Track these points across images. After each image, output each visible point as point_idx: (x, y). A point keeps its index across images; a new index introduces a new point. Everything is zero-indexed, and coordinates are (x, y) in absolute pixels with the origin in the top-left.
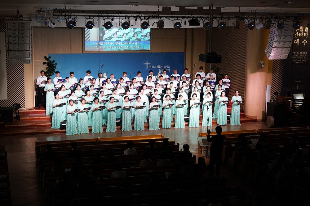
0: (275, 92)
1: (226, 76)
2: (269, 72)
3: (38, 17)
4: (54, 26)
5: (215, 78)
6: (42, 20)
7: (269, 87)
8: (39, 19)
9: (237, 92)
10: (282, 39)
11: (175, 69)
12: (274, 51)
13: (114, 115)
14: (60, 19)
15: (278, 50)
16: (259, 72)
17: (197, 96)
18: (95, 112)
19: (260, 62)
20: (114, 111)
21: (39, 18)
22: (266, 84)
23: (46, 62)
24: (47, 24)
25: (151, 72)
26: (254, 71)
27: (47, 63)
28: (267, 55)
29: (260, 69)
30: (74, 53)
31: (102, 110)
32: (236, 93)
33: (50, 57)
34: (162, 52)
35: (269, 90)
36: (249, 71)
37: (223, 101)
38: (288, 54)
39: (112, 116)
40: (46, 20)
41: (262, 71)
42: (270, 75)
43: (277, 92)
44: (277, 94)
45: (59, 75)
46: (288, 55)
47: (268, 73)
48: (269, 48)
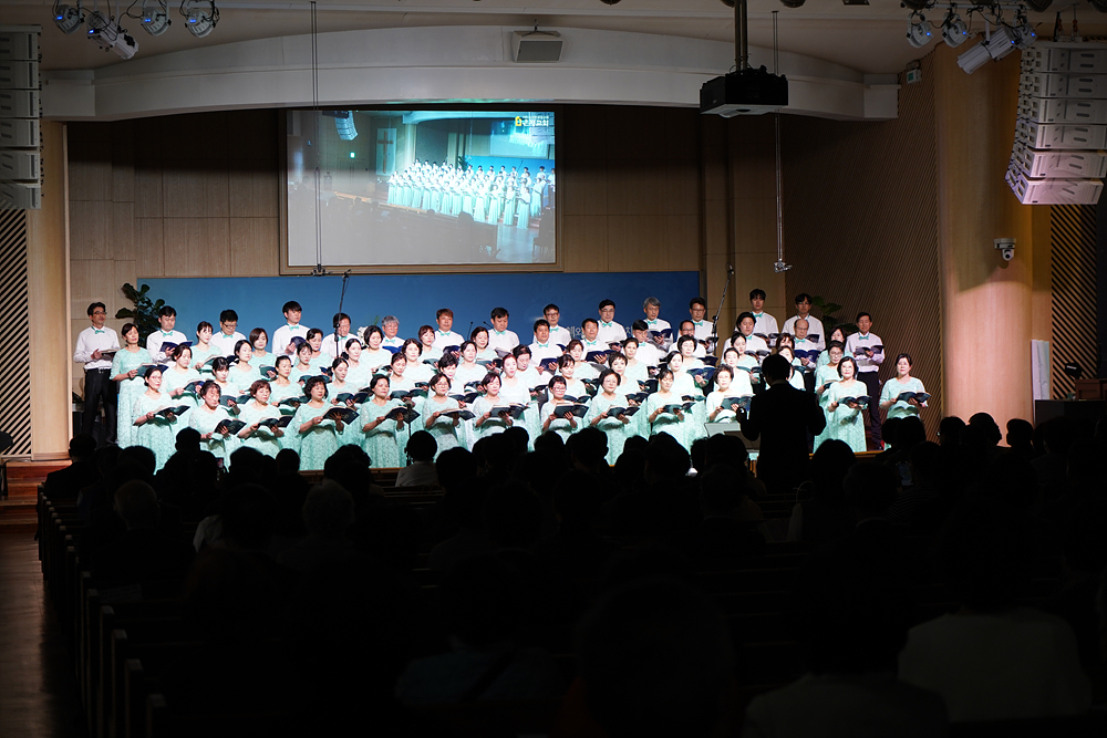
0: (1070, 364)
1: (865, 318)
2: (1037, 284)
3: (67, 12)
4: (131, 51)
5: (817, 337)
6: (82, 20)
7: (1041, 349)
8: (69, 18)
9: (905, 360)
10: (1071, 117)
11: (651, 300)
12: (1039, 164)
13: (391, 450)
14: (154, 17)
15: (1061, 168)
16: (992, 281)
17: (732, 376)
18: (313, 435)
19: (997, 241)
20: (390, 434)
21: (70, 13)
22: (1028, 335)
23: (131, 307)
24: (102, 34)
25: (553, 311)
26: (972, 282)
27: (135, 311)
28: (1015, 189)
29: (999, 271)
30: (243, 274)
31: (340, 429)
32: (899, 366)
33: (145, 288)
34: (606, 270)
35: (1043, 362)
36: (952, 283)
37: (848, 401)
38: (1101, 179)
39: (380, 452)
40: (95, 21)
41: (1005, 279)
42: (1044, 300)
43: (1075, 364)
44: (1074, 372)
45: (173, 323)
46: (1101, 184)
47: (1034, 289)
48: (1021, 156)
